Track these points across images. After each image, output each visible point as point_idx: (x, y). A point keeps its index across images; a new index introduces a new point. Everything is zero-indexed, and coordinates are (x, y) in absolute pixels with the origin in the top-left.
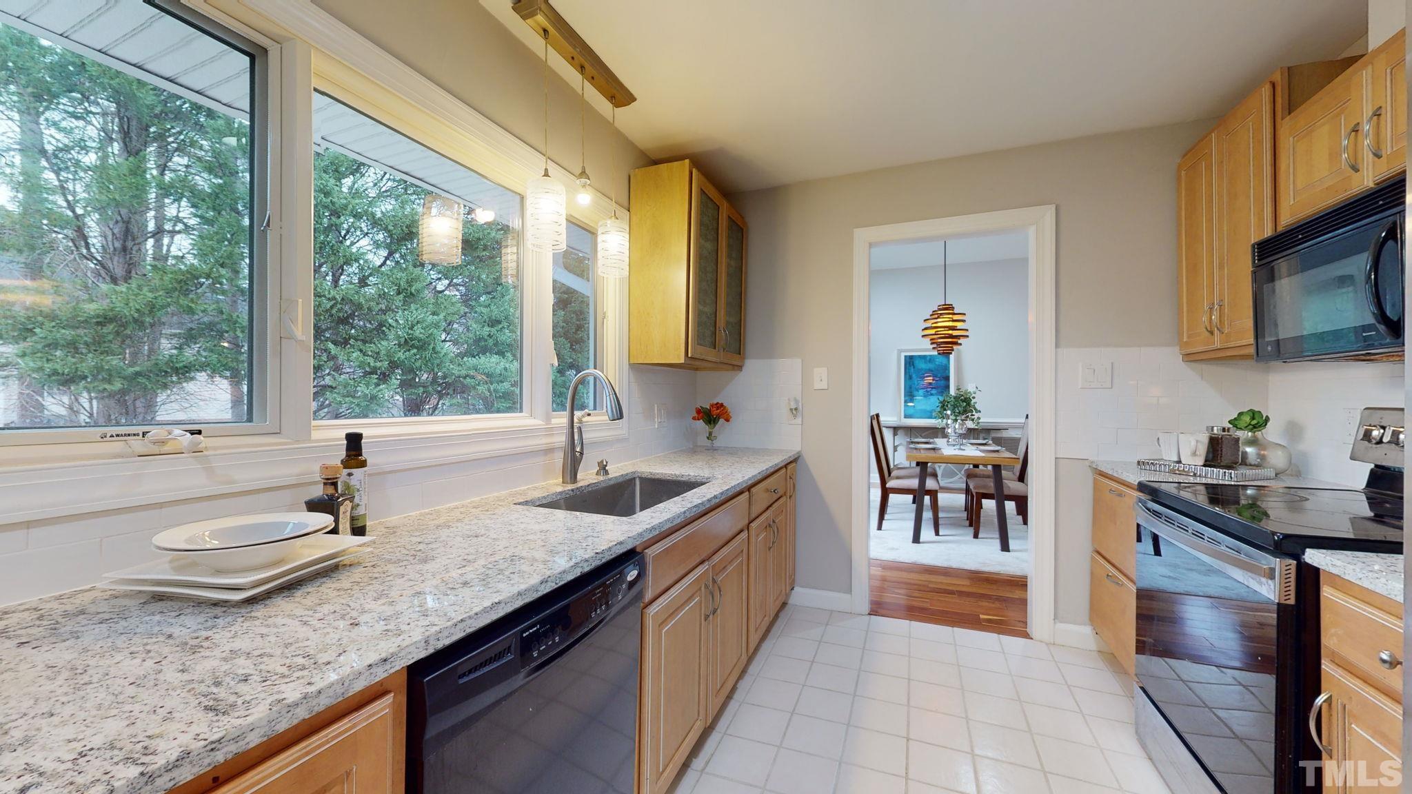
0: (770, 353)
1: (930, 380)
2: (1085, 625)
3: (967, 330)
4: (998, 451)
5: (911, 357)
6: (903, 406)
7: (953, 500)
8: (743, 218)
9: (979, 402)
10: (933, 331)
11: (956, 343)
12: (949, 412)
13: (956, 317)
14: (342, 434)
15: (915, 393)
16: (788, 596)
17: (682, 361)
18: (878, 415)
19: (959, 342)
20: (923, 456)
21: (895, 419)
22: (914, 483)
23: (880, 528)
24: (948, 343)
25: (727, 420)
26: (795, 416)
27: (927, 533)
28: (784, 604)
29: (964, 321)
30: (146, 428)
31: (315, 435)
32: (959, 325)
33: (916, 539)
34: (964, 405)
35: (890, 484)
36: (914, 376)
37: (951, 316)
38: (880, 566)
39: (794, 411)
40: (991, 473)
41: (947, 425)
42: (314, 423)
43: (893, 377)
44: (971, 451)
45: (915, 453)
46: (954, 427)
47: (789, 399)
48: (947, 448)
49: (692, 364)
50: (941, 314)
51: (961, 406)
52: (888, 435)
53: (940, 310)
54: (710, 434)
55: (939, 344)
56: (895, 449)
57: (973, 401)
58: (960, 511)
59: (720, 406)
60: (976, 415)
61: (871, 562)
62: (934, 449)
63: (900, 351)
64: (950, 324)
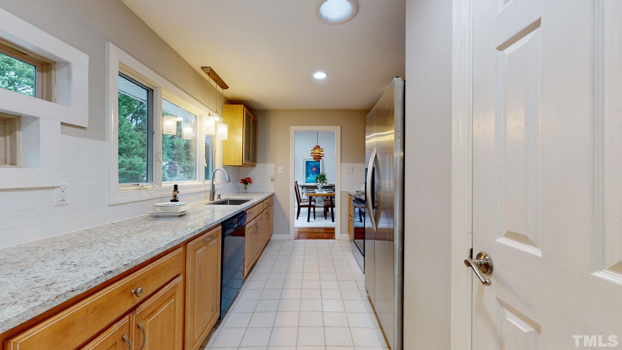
0: (264, 161)
1: (314, 169)
2: (347, 234)
3: (324, 154)
4: (332, 192)
5: (308, 161)
6: (305, 179)
7: (320, 210)
8: (256, 118)
9: (327, 177)
10: (314, 154)
11: (321, 158)
12: (318, 180)
13: (320, 150)
14: (173, 185)
15: (309, 174)
16: (270, 238)
17: (241, 164)
18: (297, 182)
19: (322, 158)
20: (311, 194)
21: (303, 183)
22: (308, 203)
23: (297, 219)
24: (318, 158)
25: (251, 183)
26: (273, 181)
27: (312, 219)
28: (269, 240)
29: (323, 151)
30: (138, 183)
31: (163, 185)
32: (321, 152)
33: (308, 221)
34: (323, 178)
35: (300, 204)
36: (309, 168)
37: (319, 149)
38: (298, 229)
39: (272, 180)
40: (330, 200)
41: (318, 184)
42: (163, 182)
43: (302, 169)
44: (325, 192)
45: (308, 194)
46: (320, 185)
47: (271, 176)
48: (317, 192)
49: (244, 165)
50: (317, 149)
51: (322, 178)
52: (300, 189)
53: (316, 147)
54: (245, 187)
55: (316, 158)
56: (302, 194)
57: (326, 177)
58: (322, 213)
59: (249, 178)
60: (326, 181)
61: (295, 228)
62: (314, 192)
63: (304, 159)
64: (319, 152)
